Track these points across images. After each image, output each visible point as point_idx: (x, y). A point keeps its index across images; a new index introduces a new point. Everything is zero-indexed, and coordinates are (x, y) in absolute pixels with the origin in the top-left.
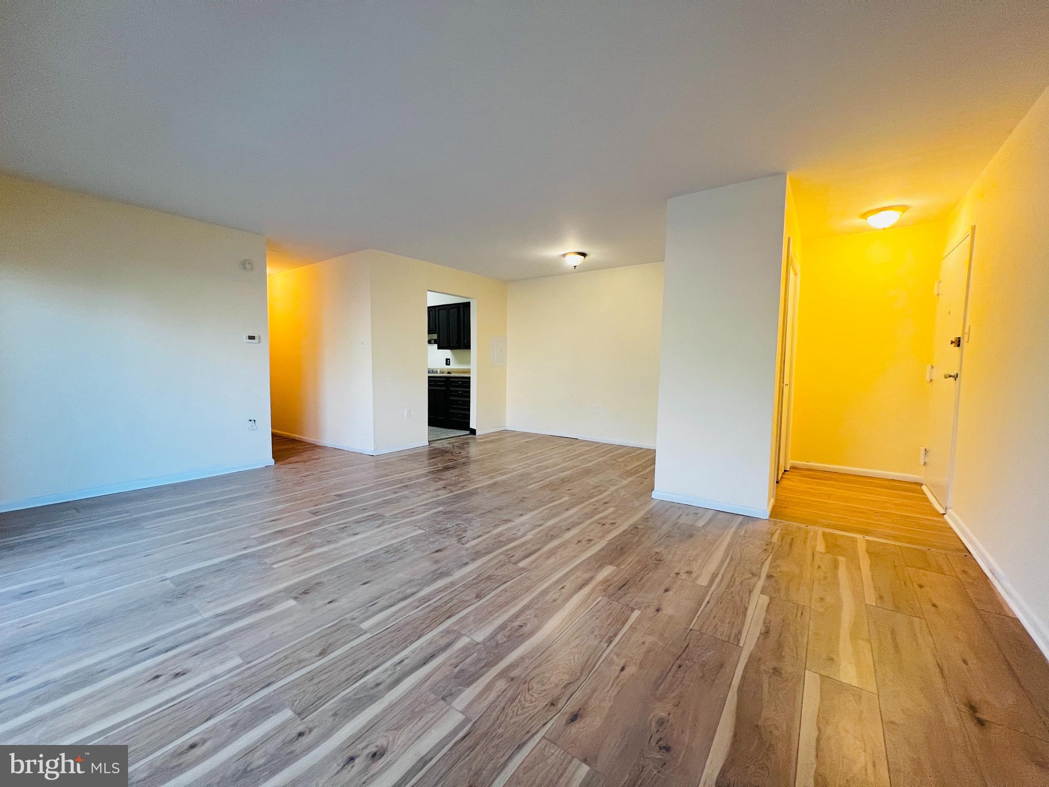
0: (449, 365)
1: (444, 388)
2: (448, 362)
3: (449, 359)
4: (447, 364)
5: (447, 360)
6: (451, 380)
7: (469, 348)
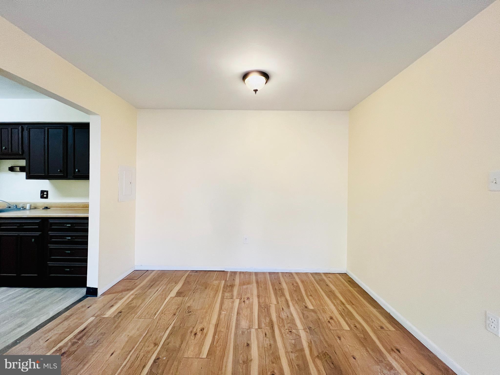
0: (47, 197)
1: (38, 234)
2: (44, 194)
3: (47, 192)
4: (42, 197)
5: (42, 192)
6: (51, 221)
7: (86, 177)
